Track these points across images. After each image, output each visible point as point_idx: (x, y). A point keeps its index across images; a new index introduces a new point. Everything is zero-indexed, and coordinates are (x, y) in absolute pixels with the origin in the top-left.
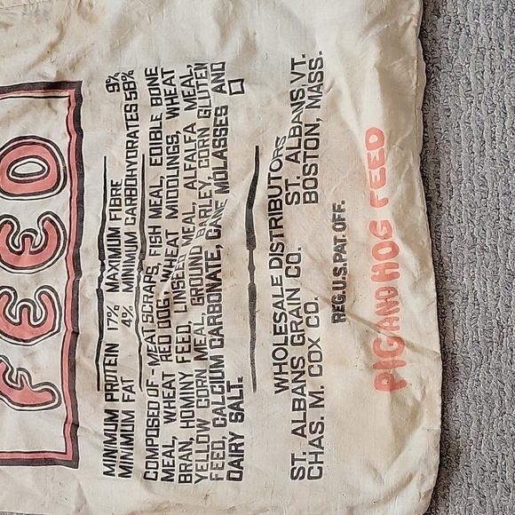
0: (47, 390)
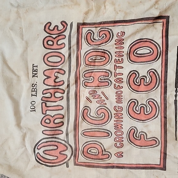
0: (154, 140)
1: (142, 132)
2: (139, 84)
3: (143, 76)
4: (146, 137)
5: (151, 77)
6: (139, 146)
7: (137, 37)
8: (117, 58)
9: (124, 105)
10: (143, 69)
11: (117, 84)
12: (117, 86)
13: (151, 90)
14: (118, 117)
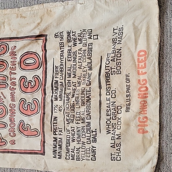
1: (27, 124)
2: (27, 86)
3: (29, 81)
4: (31, 129)
5: (35, 82)
6: (26, 136)
7: (26, 50)
8: (12, 66)
9: (17, 103)
10: (30, 75)
11: (12, 87)
12: (12, 88)
13: (35, 91)
14: (12, 112)
